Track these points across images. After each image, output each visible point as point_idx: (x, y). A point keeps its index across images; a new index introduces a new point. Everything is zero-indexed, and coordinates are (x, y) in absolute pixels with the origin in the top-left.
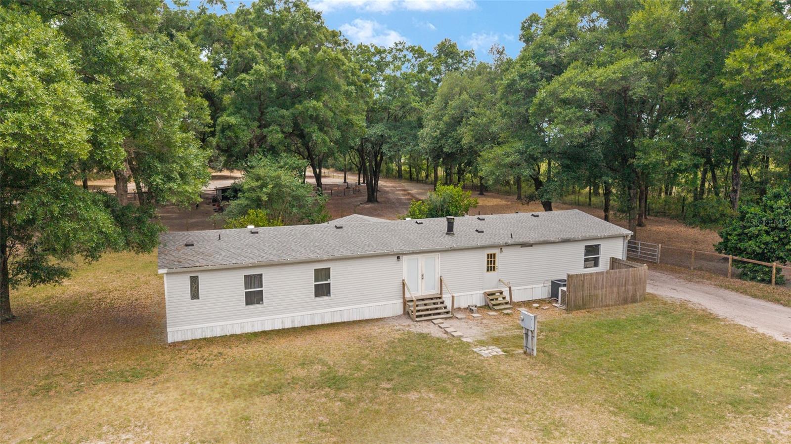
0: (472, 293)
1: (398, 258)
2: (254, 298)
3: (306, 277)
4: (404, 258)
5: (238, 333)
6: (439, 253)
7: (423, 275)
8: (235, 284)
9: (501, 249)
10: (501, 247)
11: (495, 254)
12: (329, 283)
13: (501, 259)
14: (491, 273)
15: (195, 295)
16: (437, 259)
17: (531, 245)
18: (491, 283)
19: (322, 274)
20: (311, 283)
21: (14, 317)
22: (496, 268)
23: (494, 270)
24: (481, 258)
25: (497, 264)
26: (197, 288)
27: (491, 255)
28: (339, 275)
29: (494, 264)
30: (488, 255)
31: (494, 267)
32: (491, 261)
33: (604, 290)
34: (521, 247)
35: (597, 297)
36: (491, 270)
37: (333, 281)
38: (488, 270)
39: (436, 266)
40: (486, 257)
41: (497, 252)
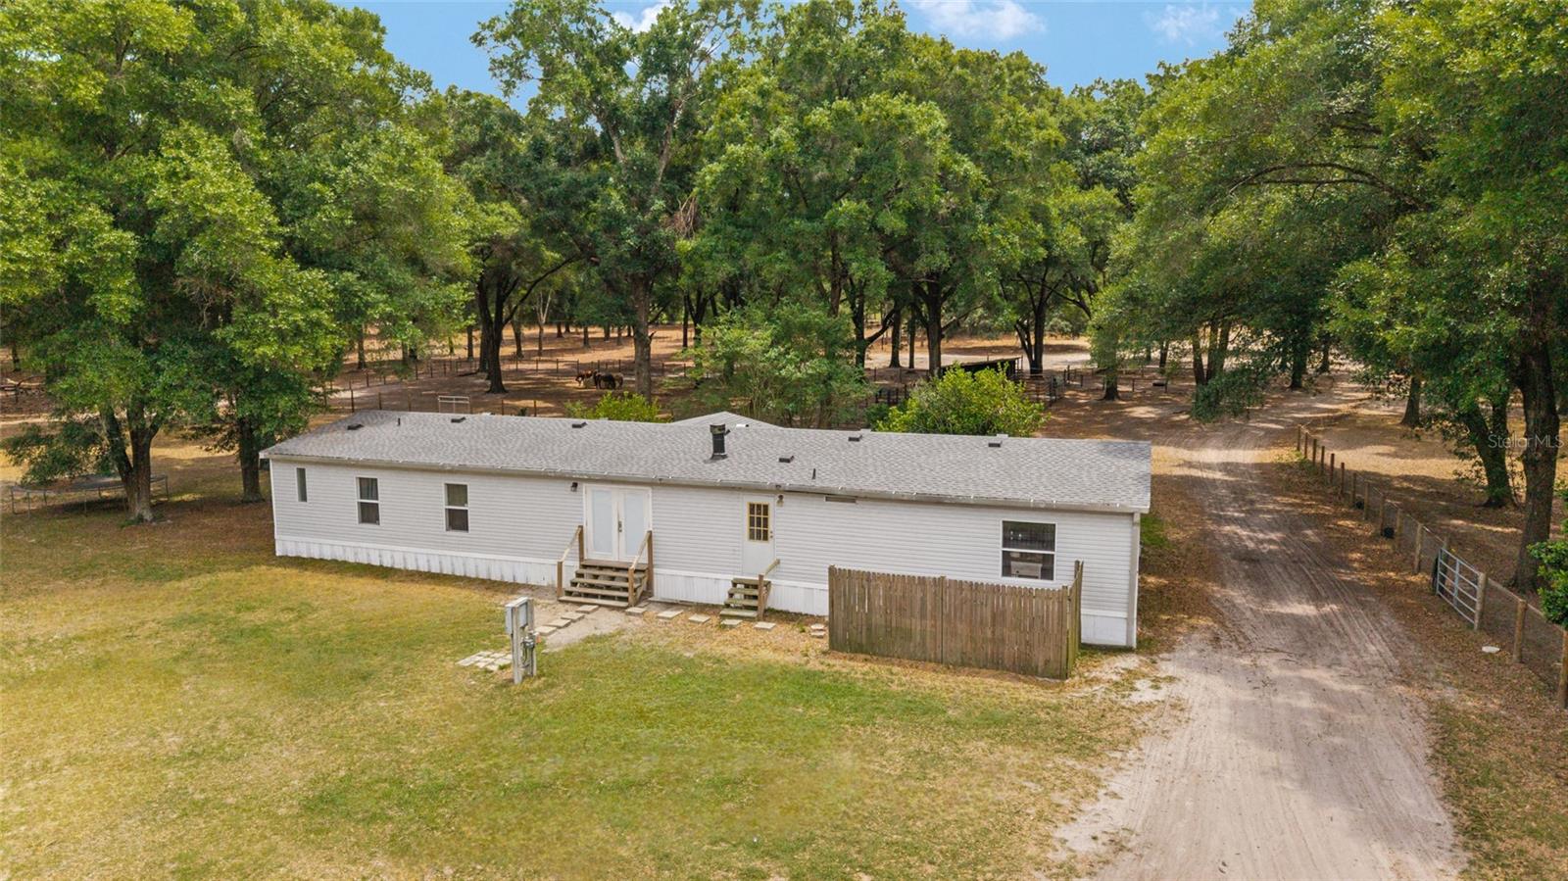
0: (719, 576)
1: (575, 485)
2: (369, 514)
3: (433, 496)
4: (583, 487)
6: (649, 489)
7: (620, 525)
8: (344, 489)
9: (781, 497)
10: (781, 492)
11: (766, 506)
12: (467, 511)
13: (781, 517)
14: (758, 544)
15: (303, 494)
16: (647, 498)
17: (851, 498)
18: (755, 561)
19: (458, 494)
20: (441, 504)
22: (770, 535)
23: (766, 538)
24: (737, 512)
25: (771, 528)
27: (759, 506)
28: (480, 499)
29: (766, 525)
30: (752, 506)
31: (766, 532)
32: (759, 519)
33: (929, 623)
34: (827, 500)
35: (908, 635)
36: (759, 538)
37: (470, 507)
38: (752, 537)
39: (644, 510)
40: (747, 509)
41: (770, 501)
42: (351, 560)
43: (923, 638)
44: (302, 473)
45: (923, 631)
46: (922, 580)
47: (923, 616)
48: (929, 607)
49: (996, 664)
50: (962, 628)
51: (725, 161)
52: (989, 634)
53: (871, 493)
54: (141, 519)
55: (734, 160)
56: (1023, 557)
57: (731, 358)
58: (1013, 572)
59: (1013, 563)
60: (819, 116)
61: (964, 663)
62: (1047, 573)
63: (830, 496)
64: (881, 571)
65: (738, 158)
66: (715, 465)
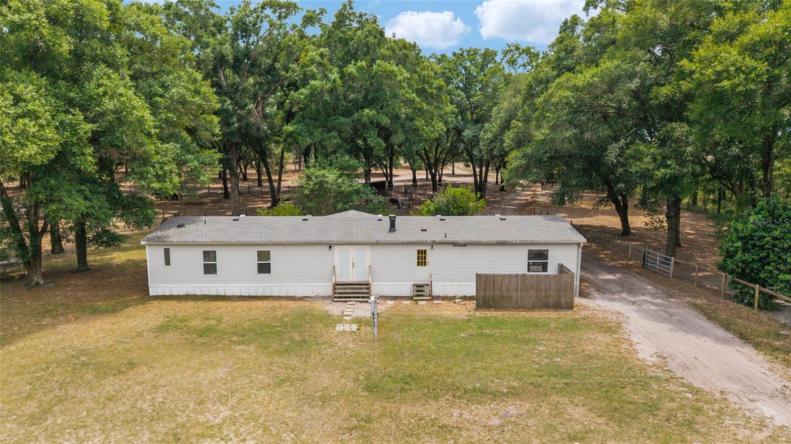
1: (330, 247)
2: (210, 269)
3: (251, 258)
4: (336, 248)
5: (198, 294)
6: (369, 246)
7: (353, 264)
9: (432, 246)
10: (433, 244)
11: (425, 251)
12: (270, 264)
13: (432, 255)
14: (422, 268)
15: (168, 262)
16: (367, 251)
17: (464, 245)
18: (421, 275)
19: (264, 256)
20: (254, 262)
21: (89, 269)
22: (427, 263)
23: (425, 265)
24: (412, 254)
25: (427, 260)
26: (169, 257)
27: (422, 251)
28: (277, 258)
29: (425, 259)
30: (419, 251)
31: (425, 262)
32: (422, 256)
33: (519, 293)
34: (454, 246)
35: (510, 298)
36: (422, 265)
37: (272, 262)
38: (418, 264)
39: (366, 256)
40: (416, 252)
41: (428, 248)
42: (199, 294)
43: (517, 300)
44: (167, 252)
45: (517, 297)
46: (517, 276)
47: (517, 290)
48: (520, 287)
49: (546, 306)
50: (533, 293)
51: (309, 89)
52: (544, 295)
53: (475, 242)
54: (38, 284)
55: (314, 89)
56: (534, 264)
57: (321, 183)
58: (531, 270)
59: (531, 267)
60: (351, 68)
61: (533, 308)
62: (545, 269)
63: (456, 244)
64: (499, 273)
65: (317, 87)
66: (392, 234)
